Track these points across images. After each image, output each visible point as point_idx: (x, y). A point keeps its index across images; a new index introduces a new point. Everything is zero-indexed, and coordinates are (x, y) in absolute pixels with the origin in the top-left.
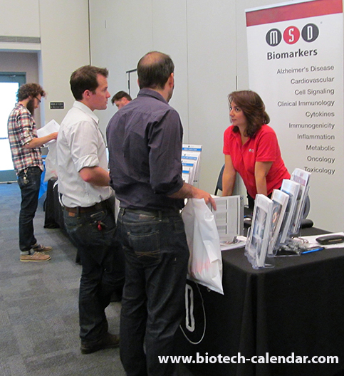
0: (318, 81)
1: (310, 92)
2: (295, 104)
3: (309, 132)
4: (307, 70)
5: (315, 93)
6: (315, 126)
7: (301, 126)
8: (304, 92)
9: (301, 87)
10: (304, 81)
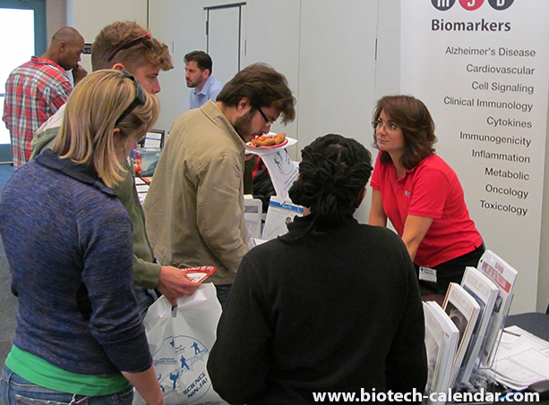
0: (509, 71)
1: (495, 87)
2: (471, 103)
3: (490, 147)
4: (493, 52)
5: (504, 89)
6: (500, 140)
7: (479, 138)
8: (486, 86)
9: (482, 78)
10: (487, 69)
